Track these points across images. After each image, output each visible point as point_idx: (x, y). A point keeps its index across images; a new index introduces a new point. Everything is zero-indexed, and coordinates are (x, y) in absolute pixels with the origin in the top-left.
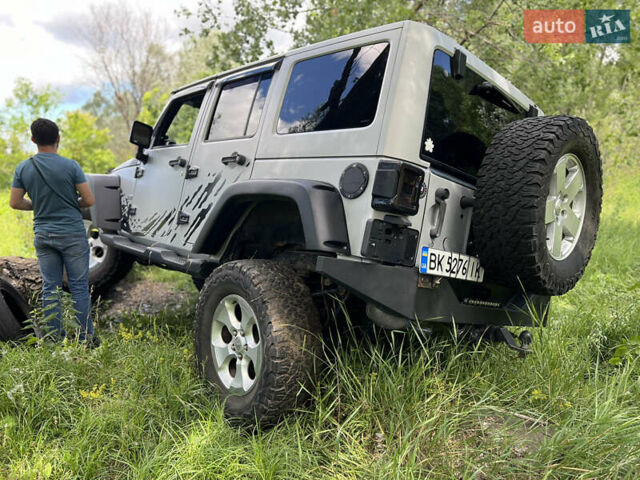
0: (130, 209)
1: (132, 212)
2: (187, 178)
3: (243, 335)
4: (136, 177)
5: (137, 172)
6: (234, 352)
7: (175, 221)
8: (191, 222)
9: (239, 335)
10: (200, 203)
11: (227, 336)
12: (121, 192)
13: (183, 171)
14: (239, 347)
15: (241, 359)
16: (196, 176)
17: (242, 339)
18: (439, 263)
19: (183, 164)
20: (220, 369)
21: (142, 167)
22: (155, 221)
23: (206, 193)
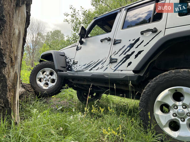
1: (75, 63)
2: (114, 44)
3: (185, 108)
5: (77, 48)
6: (175, 118)
7: (107, 62)
9: (181, 108)
10: (125, 52)
12: (66, 57)
16: (120, 42)
19: (109, 40)
20: (164, 127)
22: (91, 64)
23: (129, 48)
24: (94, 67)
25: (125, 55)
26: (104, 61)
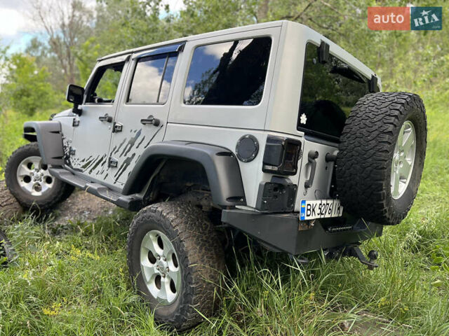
0: (71, 150)
1: (72, 152)
2: (114, 131)
3: (165, 260)
4: (74, 125)
5: (74, 122)
6: (158, 272)
7: (107, 164)
8: (119, 166)
9: (161, 259)
10: (125, 152)
11: (153, 259)
12: (62, 135)
13: (111, 126)
14: (162, 269)
15: (164, 277)
16: (121, 131)
17: (165, 263)
18: (313, 210)
19: (110, 120)
20: (149, 283)
21: (78, 118)
22: (90, 162)
23: (130, 145)
24: (94, 168)
25: (125, 158)
26: (104, 160)
